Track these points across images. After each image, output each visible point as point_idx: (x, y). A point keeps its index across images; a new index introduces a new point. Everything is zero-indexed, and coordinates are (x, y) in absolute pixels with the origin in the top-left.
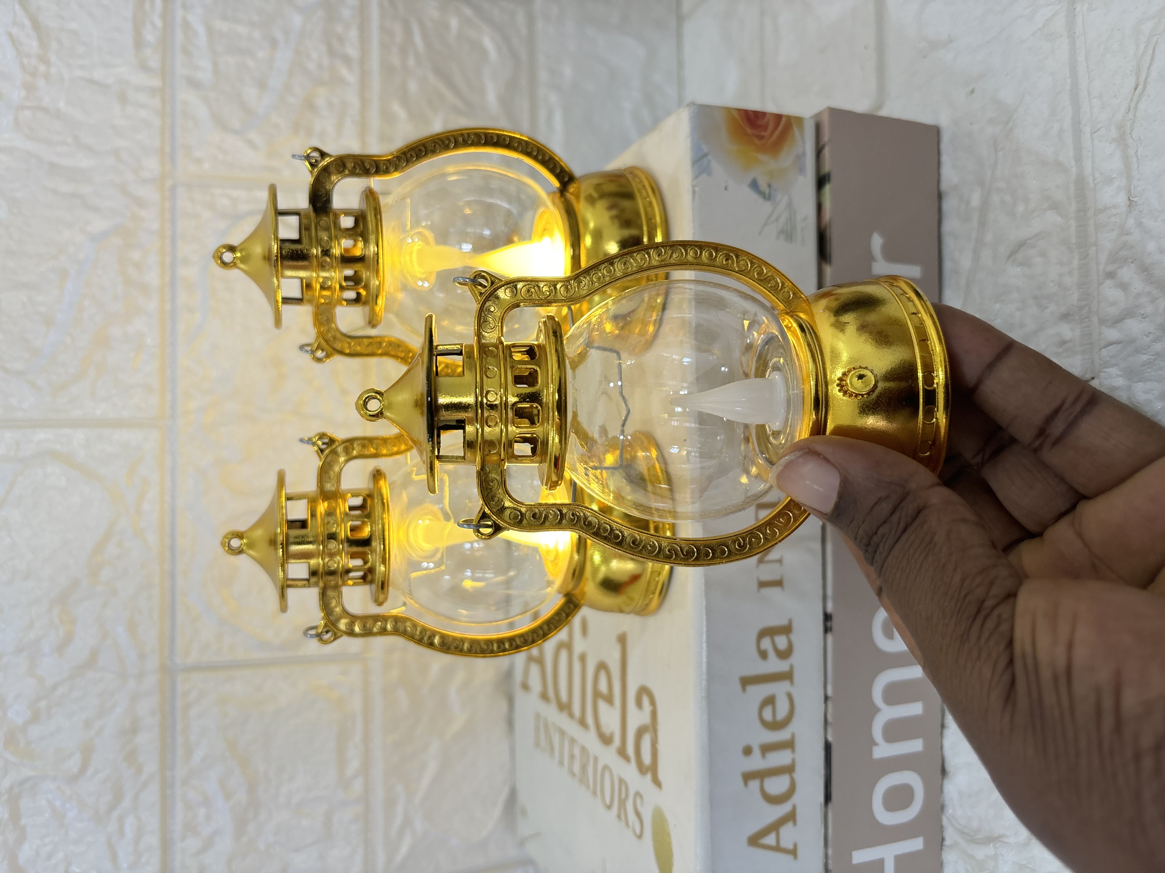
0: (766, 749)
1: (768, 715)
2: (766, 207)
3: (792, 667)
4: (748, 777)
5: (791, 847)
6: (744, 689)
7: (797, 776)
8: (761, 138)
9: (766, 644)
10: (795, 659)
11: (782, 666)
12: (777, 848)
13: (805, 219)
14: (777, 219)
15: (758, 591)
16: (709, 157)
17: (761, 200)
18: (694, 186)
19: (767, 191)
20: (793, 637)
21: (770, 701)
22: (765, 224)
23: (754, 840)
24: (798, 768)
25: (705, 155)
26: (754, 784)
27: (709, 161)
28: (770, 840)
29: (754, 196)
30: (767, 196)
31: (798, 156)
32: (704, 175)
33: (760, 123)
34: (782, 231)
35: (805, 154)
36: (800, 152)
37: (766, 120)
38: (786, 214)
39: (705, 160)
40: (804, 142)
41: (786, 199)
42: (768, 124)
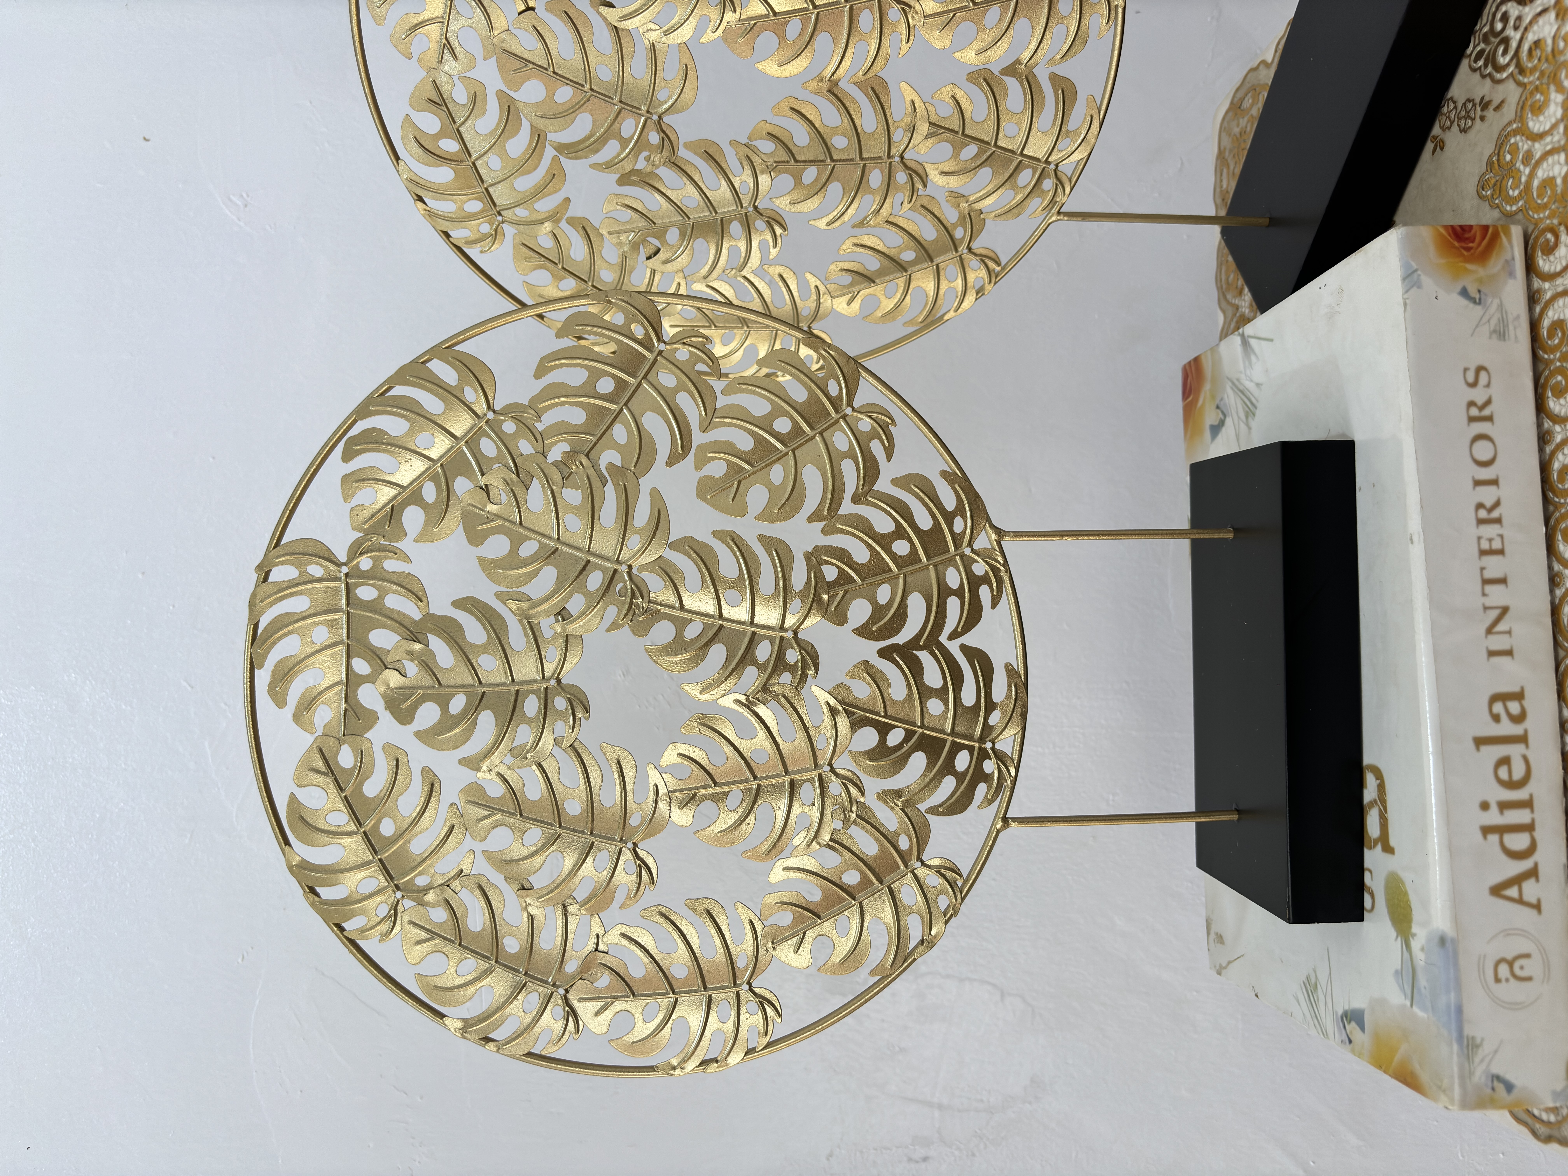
0: (1504, 806)
1: (1503, 773)
2: (1478, 310)
3: (1526, 731)
4: (1486, 830)
5: (1534, 901)
6: (1478, 749)
7: (1537, 835)
8: (1468, 249)
9: (1498, 708)
10: (1528, 724)
11: (1517, 730)
12: (1520, 901)
13: (1518, 318)
14: (1489, 321)
15: (1488, 660)
16: (1419, 272)
17: (1471, 305)
18: (1405, 299)
19: (1477, 296)
20: (1525, 703)
21: (1505, 761)
22: (1477, 326)
23: (1497, 891)
24: (1538, 827)
25: (1416, 270)
26: (1494, 838)
27: (1419, 275)
28: (1513, 892)
29: (1464, 302)
30: (1477, 301)
31: (1507, 261)
32: (1415, 288)
33: (1467, 236)
34: (1495, 331)
35: (1513, 259)
36: (1509, 257)
37: (1473, 232)
38: (1498, 315)
39: (1415, 275)
40: (1512, 247)
41: (1496, 302)
42: (1475, 235)
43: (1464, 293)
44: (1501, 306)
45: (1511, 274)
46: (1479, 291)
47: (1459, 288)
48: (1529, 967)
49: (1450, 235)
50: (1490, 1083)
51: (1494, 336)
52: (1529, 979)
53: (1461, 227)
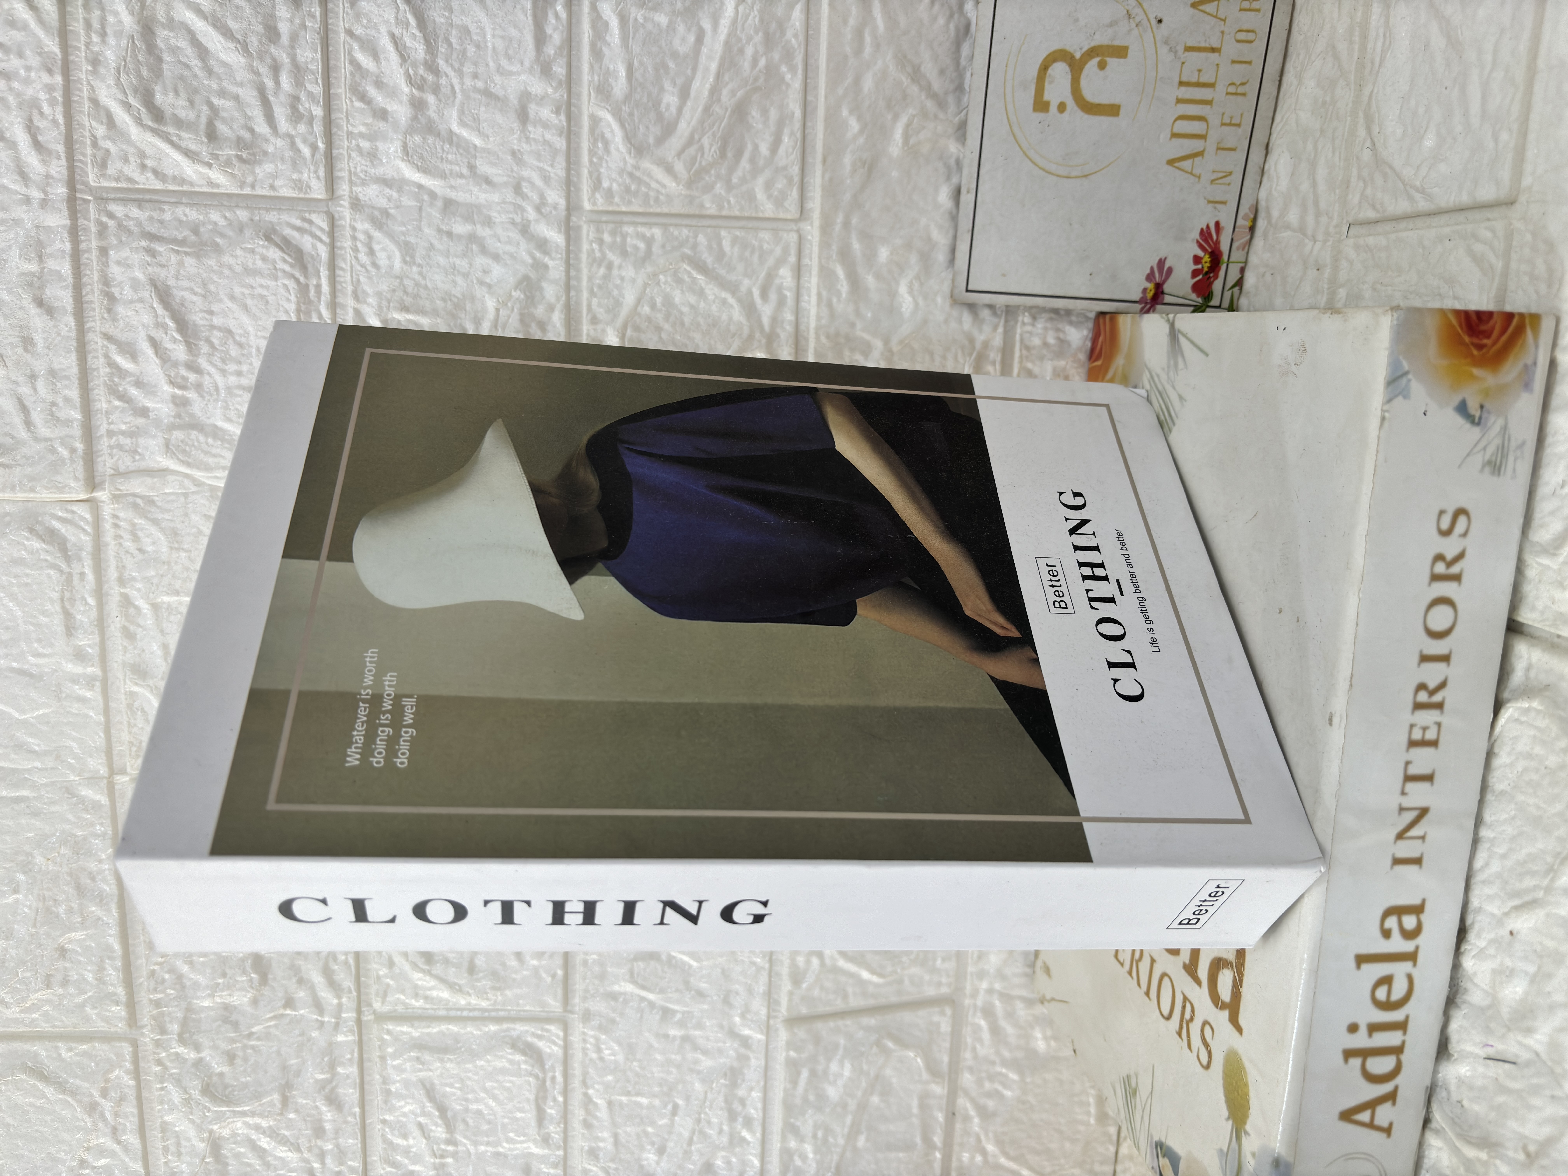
0: (1374, 1028)
1: (1381, 994)
2: (1474, 433)
3: (1417, 948)
4: (1349, 1054)
5: (1385, 1125)
6: (1358, 967)
7: (1403, 1057)
8: (1480, 348)
9: (1391, 923)
10: (1422, 941)
11: (1406, 946)
12: (1370, 1125)
14: (1485, 449)
15: (1392, 868)
16: (1409, 376)
17: (1468, 426)
18: (1384, 411)
19: (1477, 414)
20: (1424, 917)
21: (1386, 980)
22: (1468, 455)
23: (1347, 1115)
24: (1407, 1050)
25: (1405, 373)
26: (1356, 1062)
27: (1408, 381)
28: (1365, 1116)
29: (1460, 421)
30: (1477, 420)
31: (1526, 366)
32: (1399, 398)
33: (1483, 327)
34: (1489, 462)
35: (1535, 364)
36: (1529, 361)
37: (1491, 323)
38: (1497, 441)
39: (1402, 380)
40: (1537, 347)
41: (1500, 422)
42: (1493, 328)
43: (1462, 409)
44: (1505, 428)
45: (1527, 386)
46: (1482, 407)
47: (1457, 402)
49: (1460, 324)
51: (1487, 469)
53: (1479, 314)
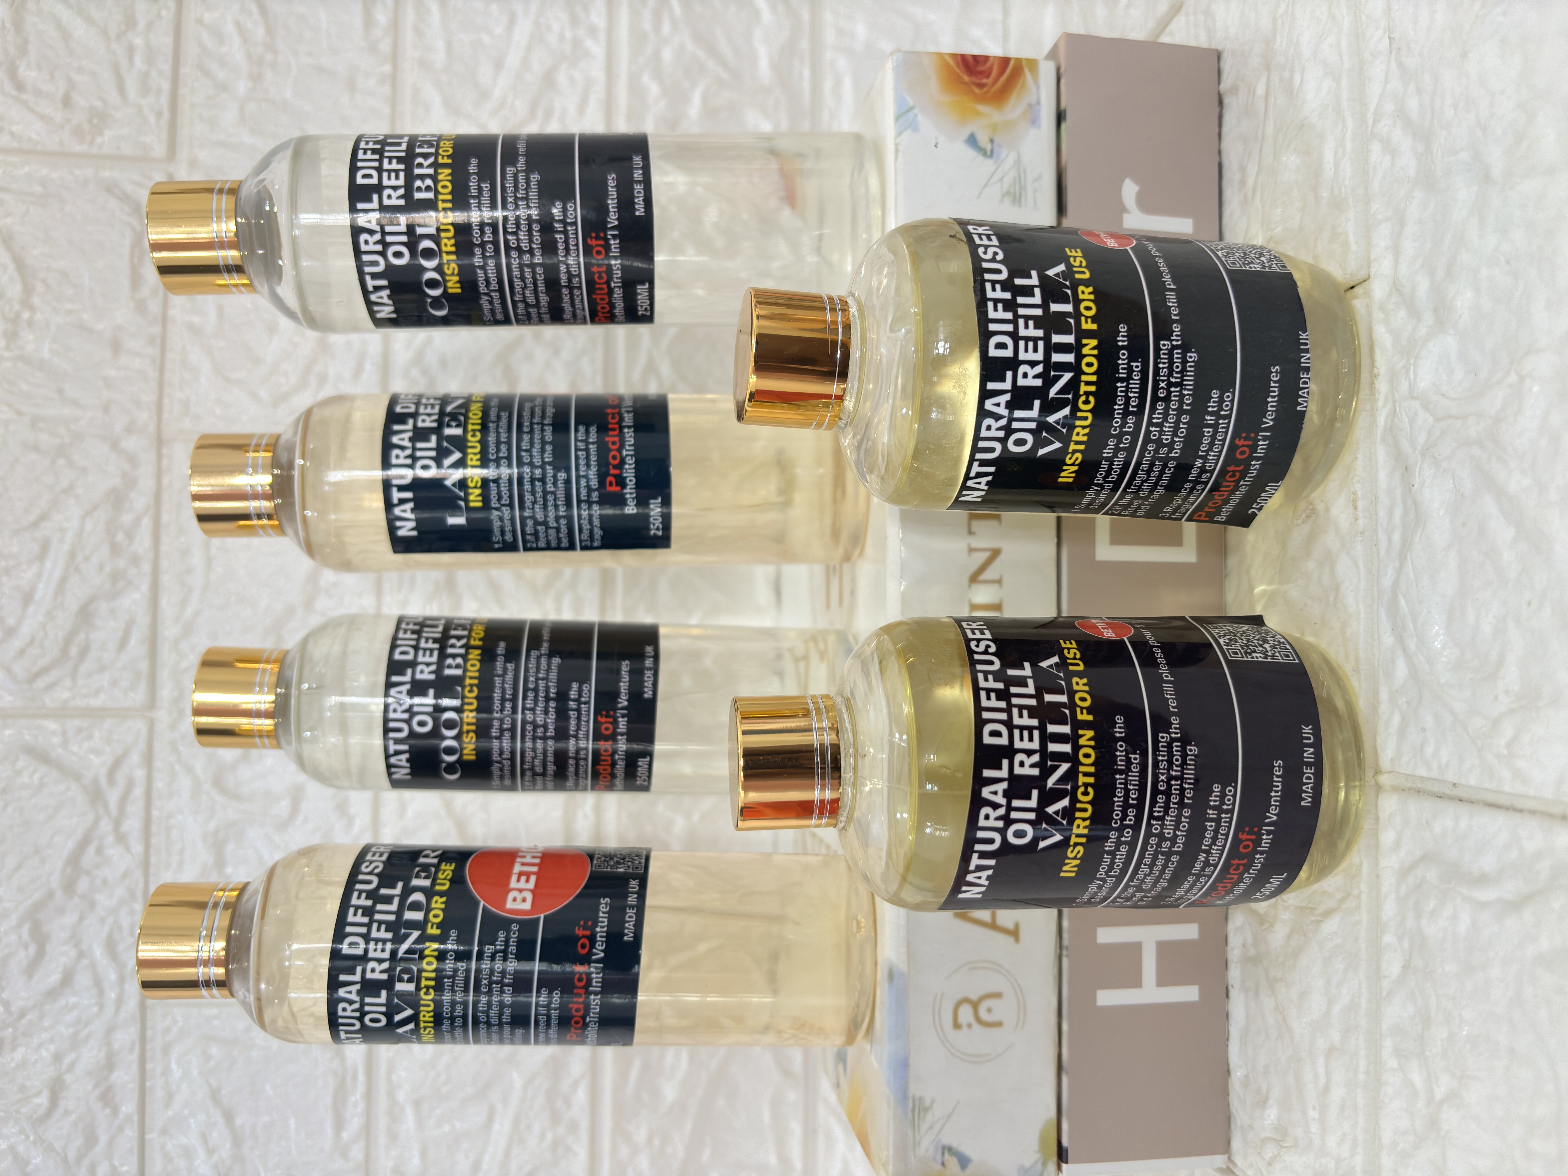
2: (989, 165)
5: (1010, 926)
8: (981, 86)
12: (994, 927)
13: (1039, 178)
14: (1001, 179)
16: (916, 111)
17: (980, 158)
18: (896, 144)
22: (986, 185)
23: (963, 913)
25: (912, 108)
27: (916, 115)
30: (989, 153)
31: (1030, 105)
32: (909, 132)
33: (981, 68)
35: (1039, 103)
36: (1034, 100)
37: (989, 64)
38: (1013, 173)
39: (911, 115)
40: (1038, 88)
41: (1013, 156)
42: (991, 69)
43: (972, 141)
44: (1018, 161)
45: (1034, 121)
46: (992, 141)
47: (965, 134)
48: (999, 1010)
49: (958, 66)
50: (939, 1156)
51: (1007, 199)
52: (998, 1024)
53: (974, 57)
